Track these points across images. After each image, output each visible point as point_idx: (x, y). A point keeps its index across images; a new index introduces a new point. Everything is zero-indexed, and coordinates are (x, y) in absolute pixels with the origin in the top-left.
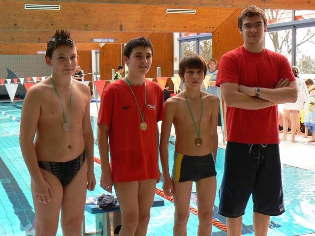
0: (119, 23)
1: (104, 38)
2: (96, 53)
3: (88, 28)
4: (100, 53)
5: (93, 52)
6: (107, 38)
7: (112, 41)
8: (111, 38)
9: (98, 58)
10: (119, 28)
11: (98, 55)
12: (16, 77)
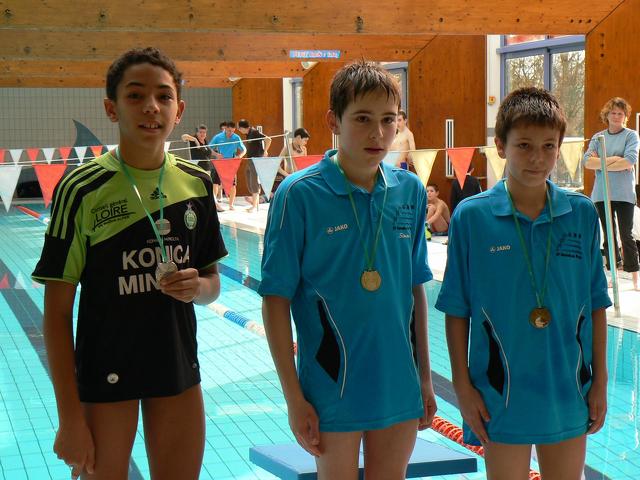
0: (355, 14)
1: (315, 48)
2: (294, 84)
3: (278, 24)
4: (304, 85)
5: (287, 83)
6: (321, 48)
7: (334, 55)
8: (331, 49)
9: (299, 96)
10: (353, 26)
11: (299, 89)
12: (98, 143)
